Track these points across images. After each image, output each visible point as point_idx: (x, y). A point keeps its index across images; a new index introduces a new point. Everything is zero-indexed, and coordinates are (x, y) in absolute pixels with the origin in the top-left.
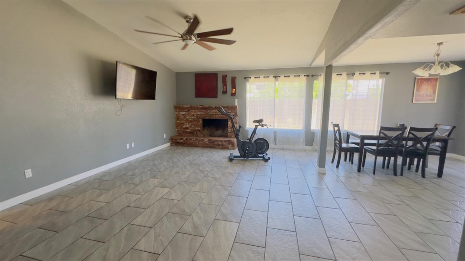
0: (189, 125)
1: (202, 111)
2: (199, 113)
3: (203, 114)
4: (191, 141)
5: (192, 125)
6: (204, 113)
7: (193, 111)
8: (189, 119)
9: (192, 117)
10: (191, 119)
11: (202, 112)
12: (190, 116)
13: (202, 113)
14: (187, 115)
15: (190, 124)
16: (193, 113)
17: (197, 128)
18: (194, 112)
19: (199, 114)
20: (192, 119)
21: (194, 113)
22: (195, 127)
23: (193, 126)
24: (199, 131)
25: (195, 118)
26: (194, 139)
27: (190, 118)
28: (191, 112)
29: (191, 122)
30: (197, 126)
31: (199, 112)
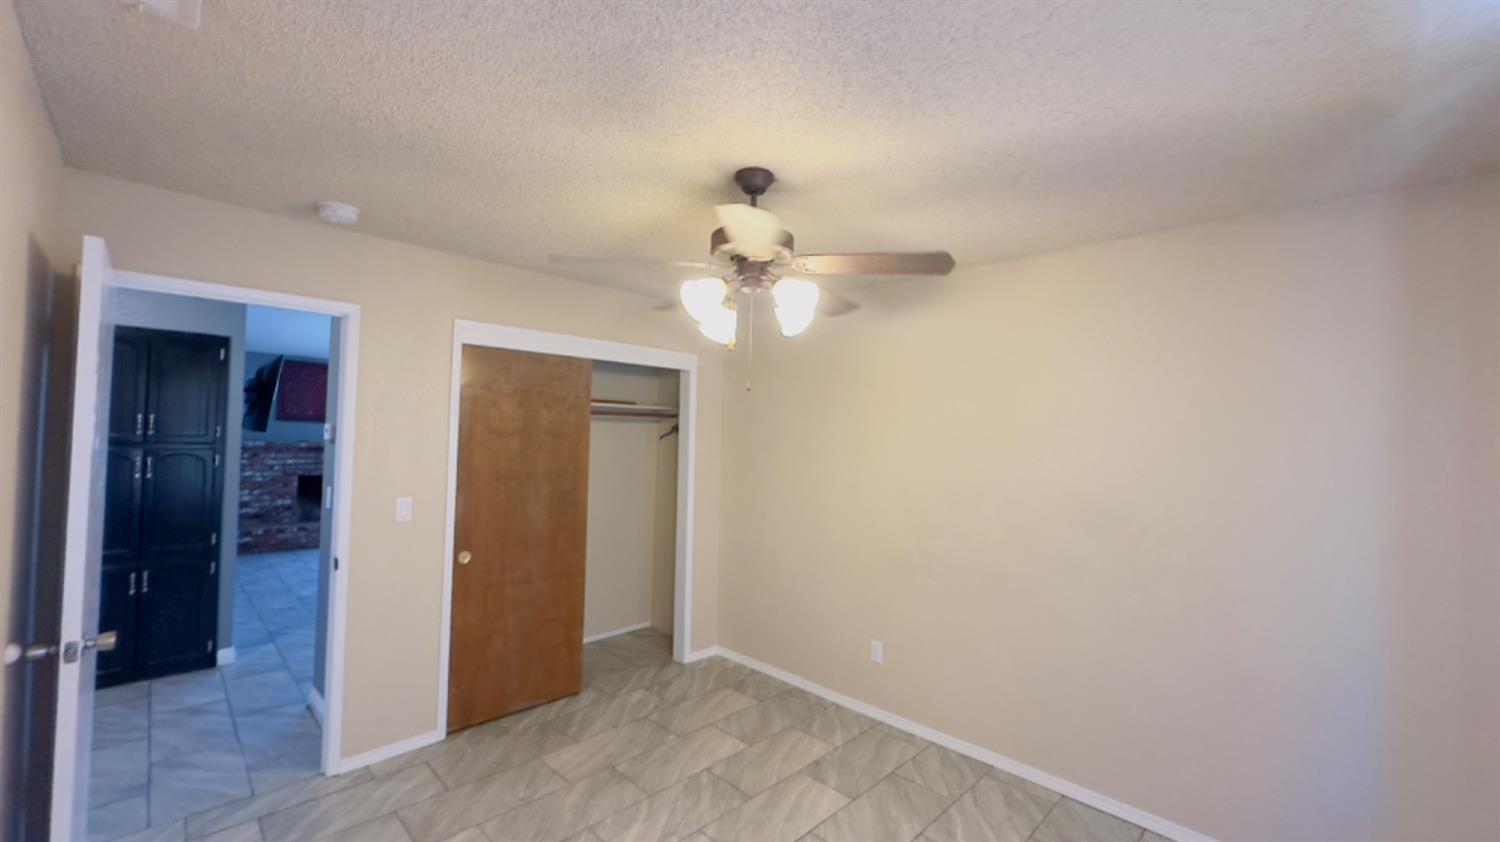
0: (250, 494)
1: (301, 455)
2: (290, 461)
3: (306, 464)
4: (281, 536)
5: (264, 494)
6: (308, 461)
7: (273, 455)
8: (252, 479)
9: (266, 474)
10: (260, 479)
11: (302, 458)
12: (259, 471)
13: (303, 461)
14: (247, 468)
15: (256, 492)
16: (271, 462)
17: (280, 502)
18: (274, 459)
19: (290, 465)
20: (265, 477)
21: (275, 462)
22: (273, 500)
23: (266, 497)
24: (288, 508)
25: (278, 474)
26: (295, 530)
27: (258, 474)
28: (264, 459)
29: (260, 485)
30: (282, 496)
31: (291, 458)
